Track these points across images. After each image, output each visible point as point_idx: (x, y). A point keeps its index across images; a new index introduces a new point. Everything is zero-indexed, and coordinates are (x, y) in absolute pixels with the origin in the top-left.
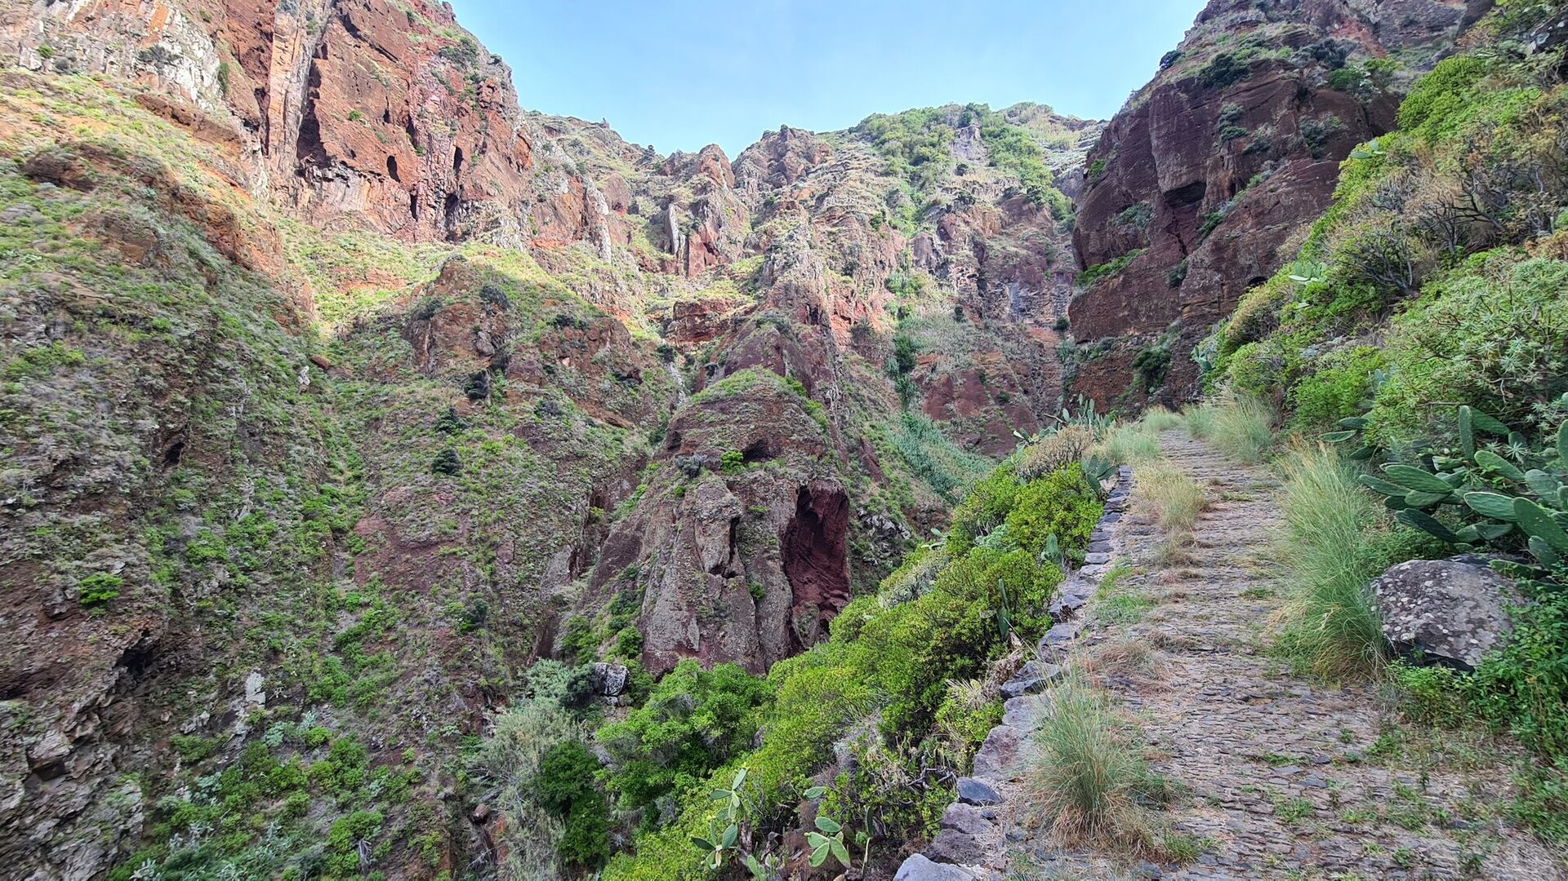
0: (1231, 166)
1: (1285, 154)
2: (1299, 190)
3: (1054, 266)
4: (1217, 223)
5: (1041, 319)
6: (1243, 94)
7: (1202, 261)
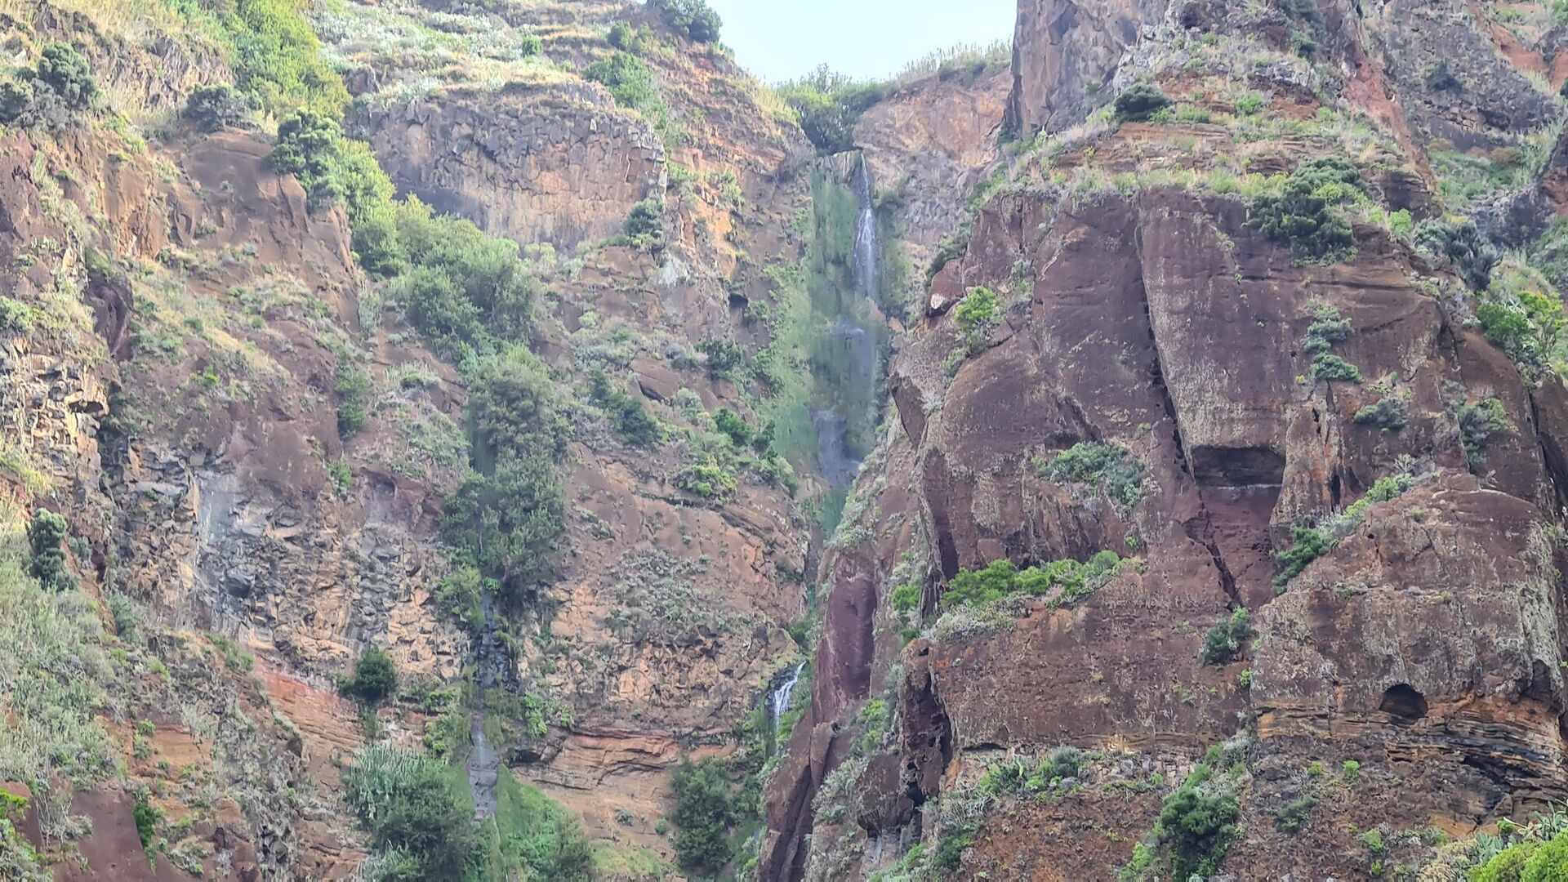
0: (1334, 440)
1: (1429, 450)
2: (1466, 533)
3: (364, 449)
4: (1318, 552)
5: (303, 641)
6: (1345, 290)
7: (1292, 624)
